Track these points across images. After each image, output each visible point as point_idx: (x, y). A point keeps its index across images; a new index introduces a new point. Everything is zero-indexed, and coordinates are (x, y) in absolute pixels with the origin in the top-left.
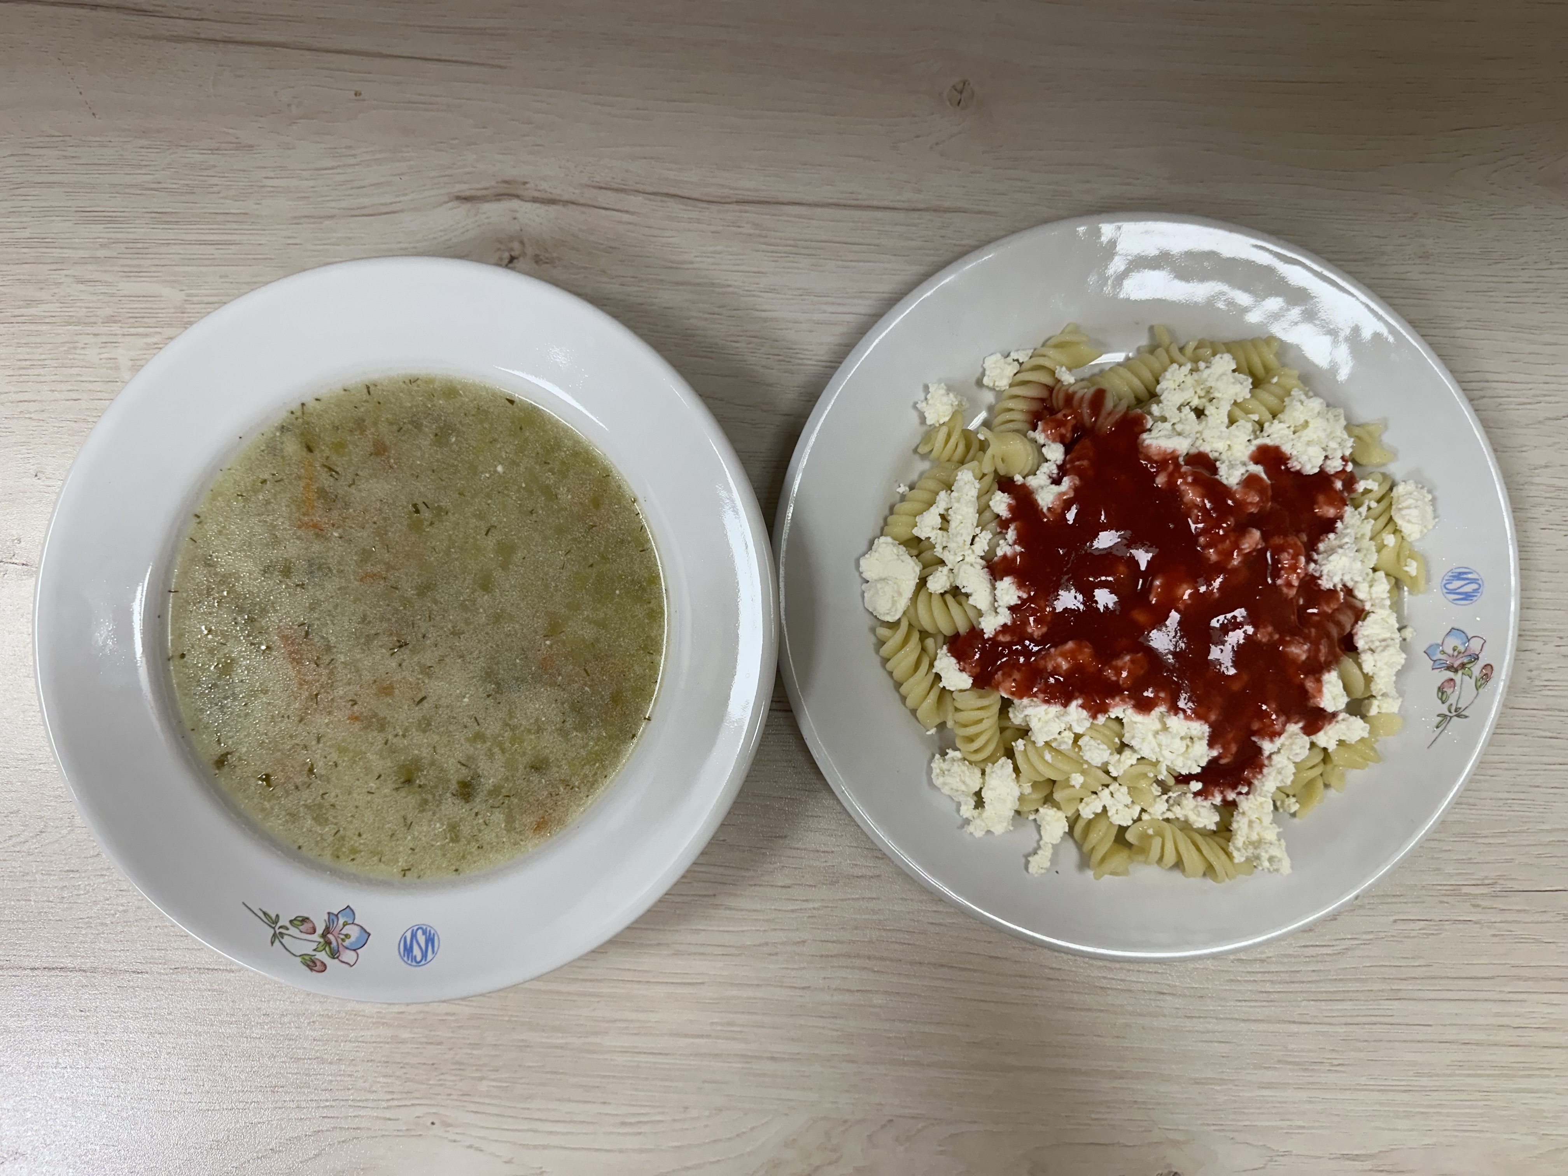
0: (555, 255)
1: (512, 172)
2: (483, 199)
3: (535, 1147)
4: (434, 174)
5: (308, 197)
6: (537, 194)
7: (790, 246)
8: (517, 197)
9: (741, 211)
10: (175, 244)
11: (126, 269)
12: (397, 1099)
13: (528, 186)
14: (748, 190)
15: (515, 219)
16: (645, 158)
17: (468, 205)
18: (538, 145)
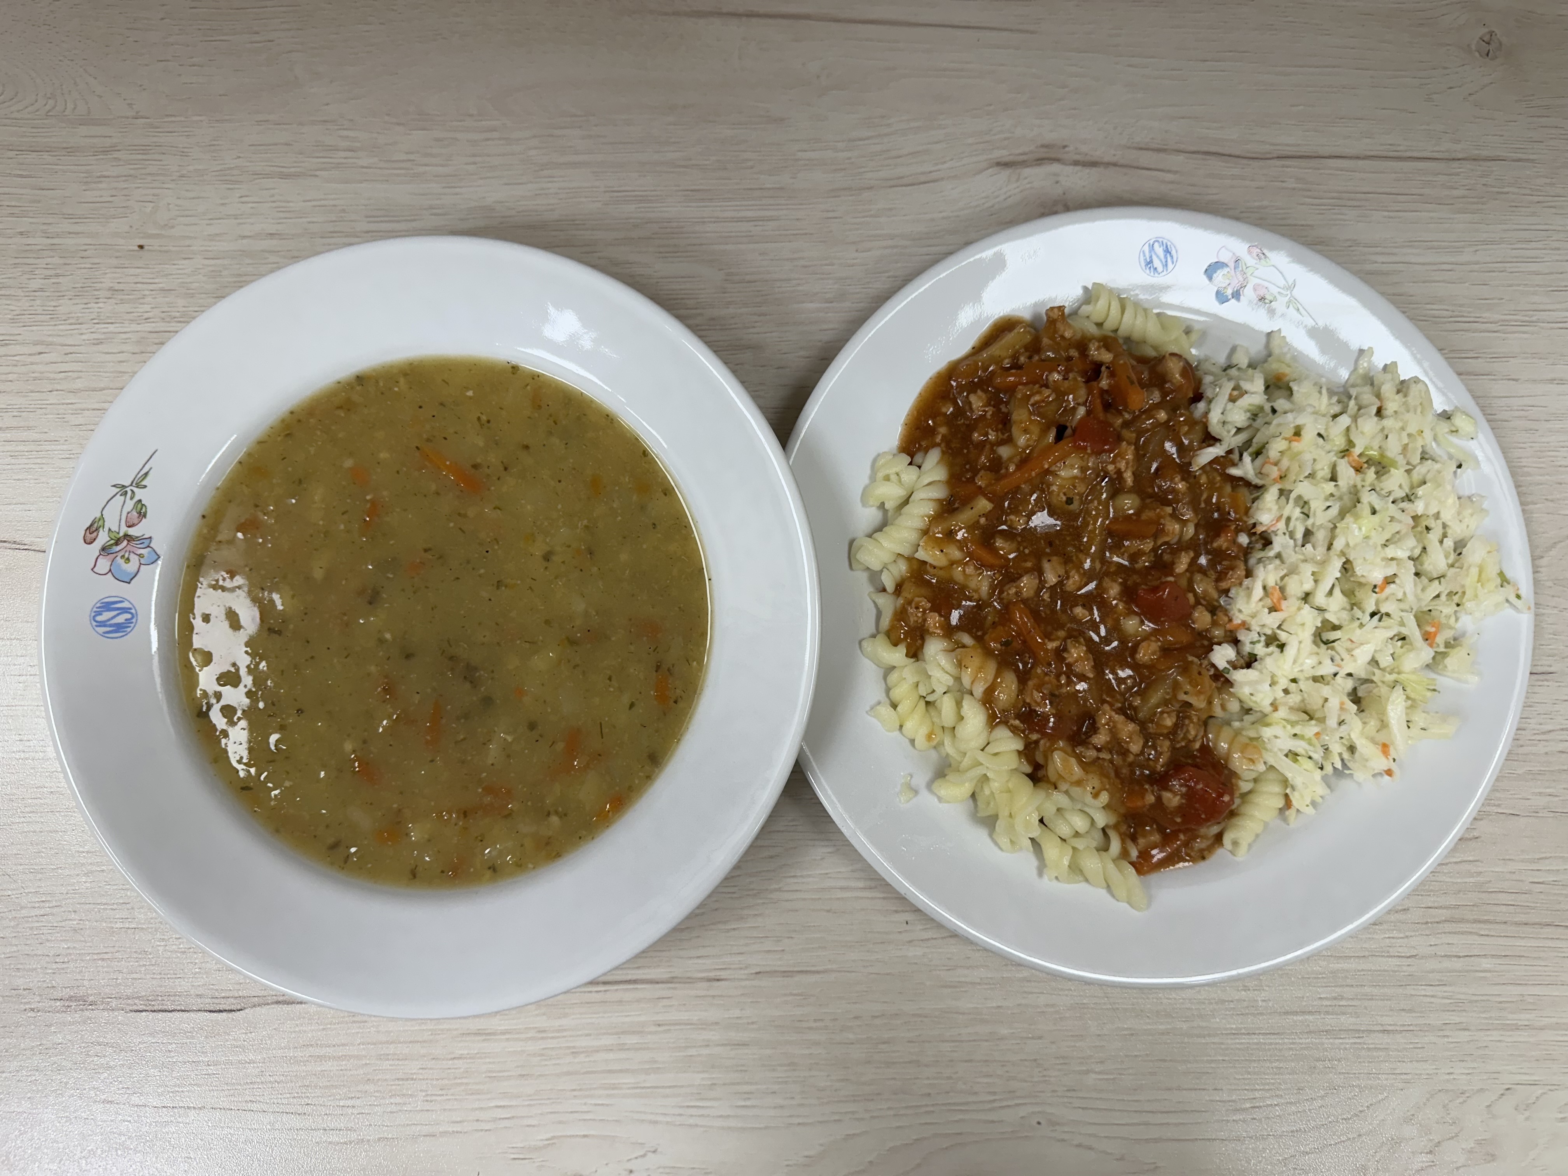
1: (1050, 136)
2: (1024, 164)
3: (1147, 1141)
4: (970, 141)
5: (844, 169)
6: (1078, 157)
7: (1333, 198)
8: (1058, 160)
9: (1283, 166)
10: (711, 222)
11: (661, 250)
12: (1001, 1100)
13: (1067, 149)
14: (1287, 145)
15: (1057, 182)
16: (1183, 118)
17: (1009, 171)
18: (1075, 109)
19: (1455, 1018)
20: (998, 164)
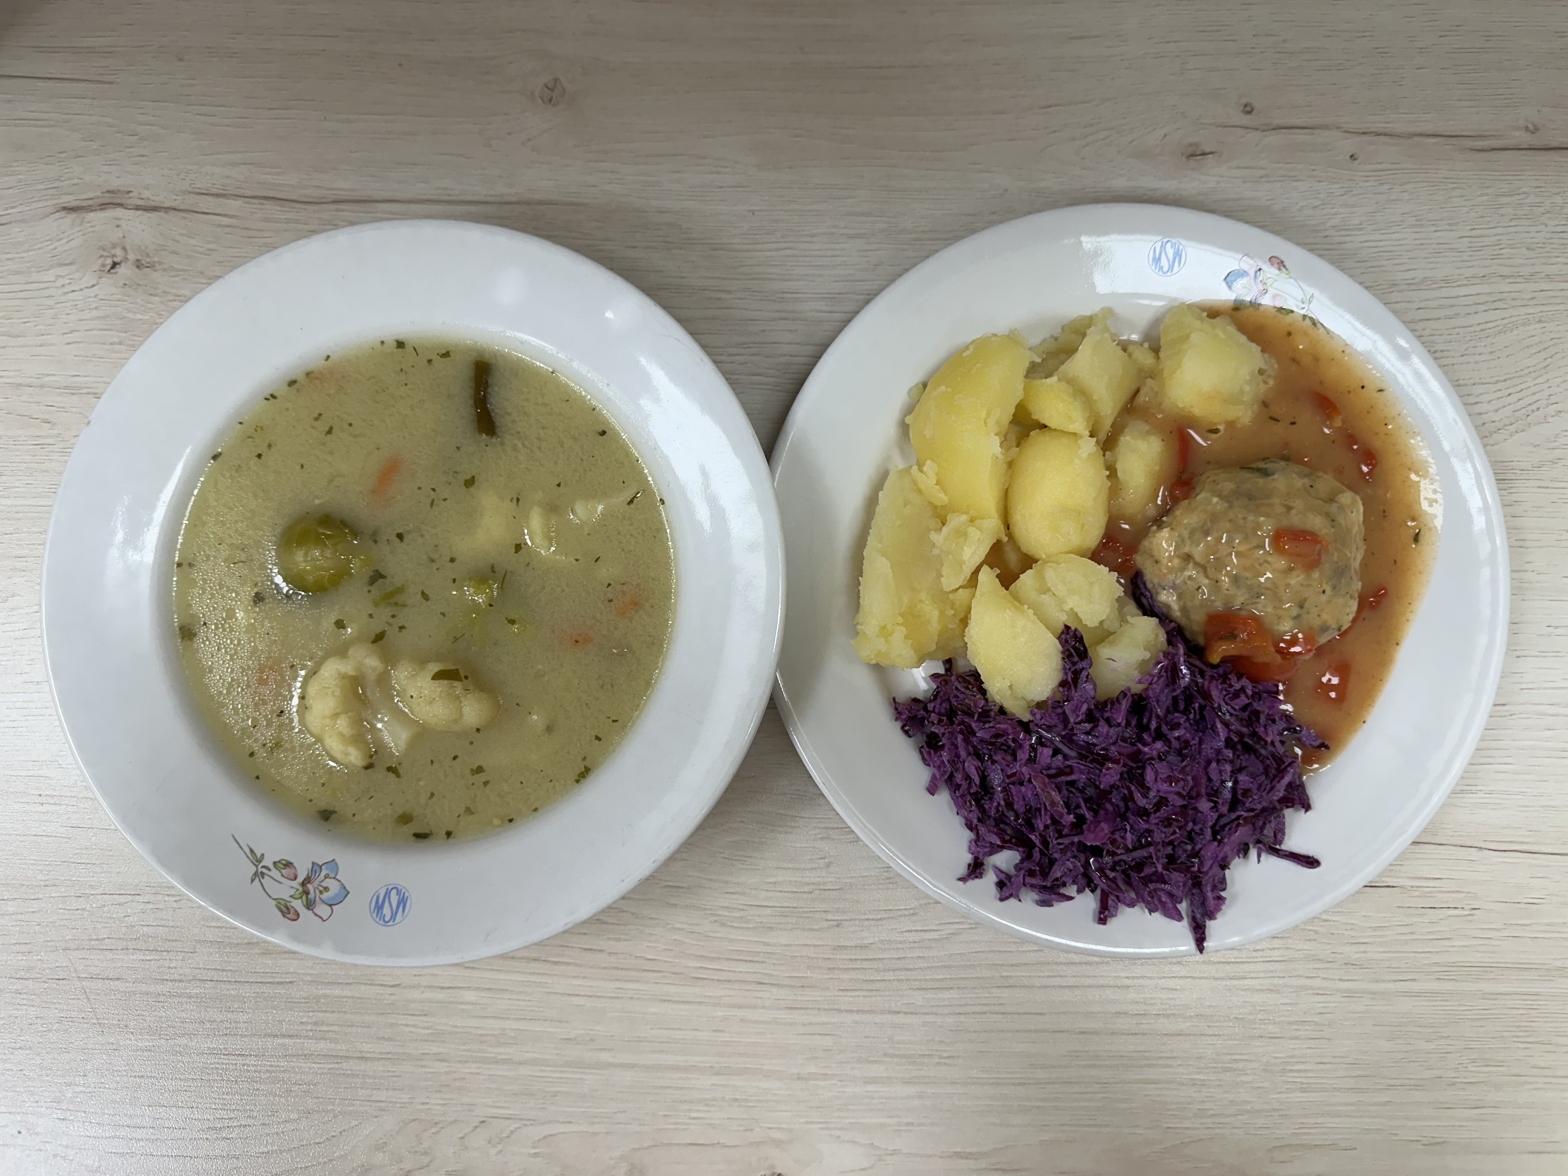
0: (156, 259)
1: (115, 183)
2: (89, 209)
4: (42, 187)
6: (140, 202)
8: (121, 205)
9: (337, 210)
13: (131, 195)
14: (345, 190)
15: (118, 226)
16: (245, 164)
17: (73, 216)
18: (142, 156)
19: (434, 1049)
20: (64, 209)
